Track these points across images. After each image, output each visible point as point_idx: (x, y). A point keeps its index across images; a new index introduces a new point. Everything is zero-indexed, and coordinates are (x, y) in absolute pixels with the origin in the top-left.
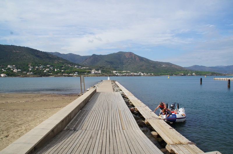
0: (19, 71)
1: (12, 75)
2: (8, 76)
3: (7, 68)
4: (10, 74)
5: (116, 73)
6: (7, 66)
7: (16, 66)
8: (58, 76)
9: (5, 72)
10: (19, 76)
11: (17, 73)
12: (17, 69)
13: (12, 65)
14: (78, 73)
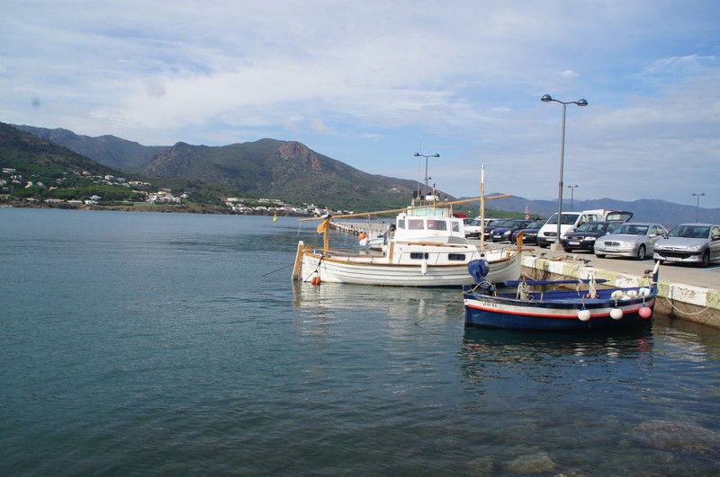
5: (235, 203)
8: (28, 206)
14: (102, 199)
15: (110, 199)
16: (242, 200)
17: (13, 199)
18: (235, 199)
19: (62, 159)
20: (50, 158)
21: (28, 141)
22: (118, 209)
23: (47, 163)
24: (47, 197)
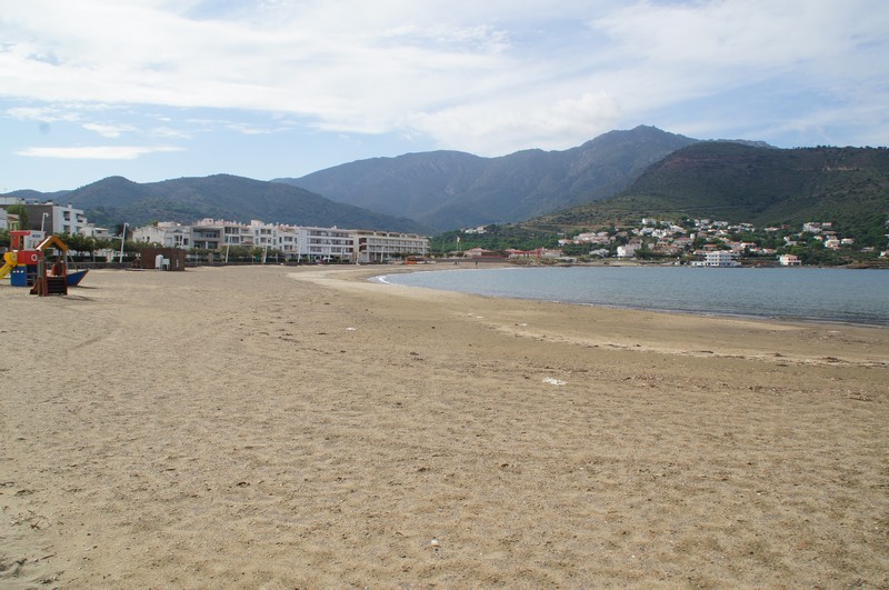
0: (847, 245)
1: (818, 259)
2: (803, 263)
3: (800, 234)
4: (812, 256)
6: (802, 225)
7: (834, 224)
9: (793, 250)
10: (846, 263)
11: (837, 252)
12: (840, 238)
13: (817, 221)
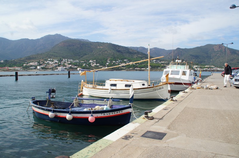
6: (89, 61)
7: (96, 61)
8: (130, 70)
11: (94, 67)
12: (97, 64)
13: (93, 60)
14: (152, 68)
15: (154, 67)
16: (199, 66)
17: (126, 69)
18: (196, 66)
19: (141, 56)
20: (137, 56)
21: (131, 51)
22: (157, 71)
23: (137, 57)
24: (136, 67)
